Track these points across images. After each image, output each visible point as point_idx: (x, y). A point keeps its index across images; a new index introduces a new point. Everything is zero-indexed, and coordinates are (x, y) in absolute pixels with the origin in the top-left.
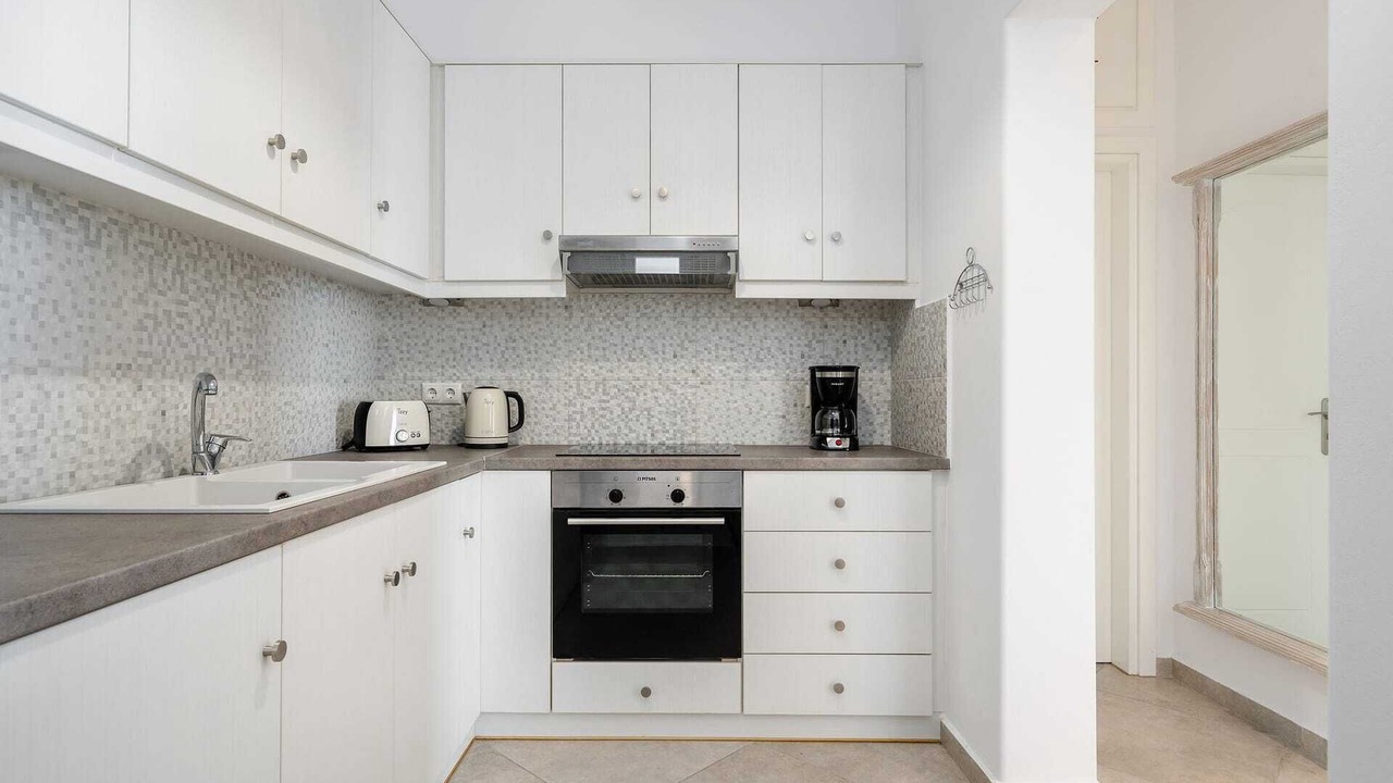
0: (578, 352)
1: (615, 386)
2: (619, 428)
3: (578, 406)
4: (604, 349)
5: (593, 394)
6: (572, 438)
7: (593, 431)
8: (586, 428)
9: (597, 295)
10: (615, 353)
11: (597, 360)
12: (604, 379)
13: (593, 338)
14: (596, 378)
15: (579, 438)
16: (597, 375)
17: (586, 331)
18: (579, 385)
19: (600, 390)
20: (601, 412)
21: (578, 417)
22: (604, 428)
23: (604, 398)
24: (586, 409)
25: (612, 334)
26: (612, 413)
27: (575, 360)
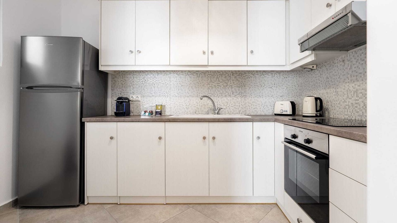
0: (347, 79)
1: (361, 93)
2: (363, 112)
3: (347, 103)
4: (357, 76)
5: (353, 97)
6: (345, 116)
7: (353, 114)
8: (350, 112)
9: (354, 53)
10: (361, 77)
11: (354, 82)
12: (357, 90)
13: (352, 72)
14: (354, 90)
15: (347, 116)
16: (354, 88)
17: (350, 69)
18: (347, 93)
19: (355, 95)
20: (356, 105)
21: (347, 107)
22: (357, 112)
23: (357, 98)
24: (350, 104)
25: (359, 68)
26: (360, 105)
27: (346, 83)
